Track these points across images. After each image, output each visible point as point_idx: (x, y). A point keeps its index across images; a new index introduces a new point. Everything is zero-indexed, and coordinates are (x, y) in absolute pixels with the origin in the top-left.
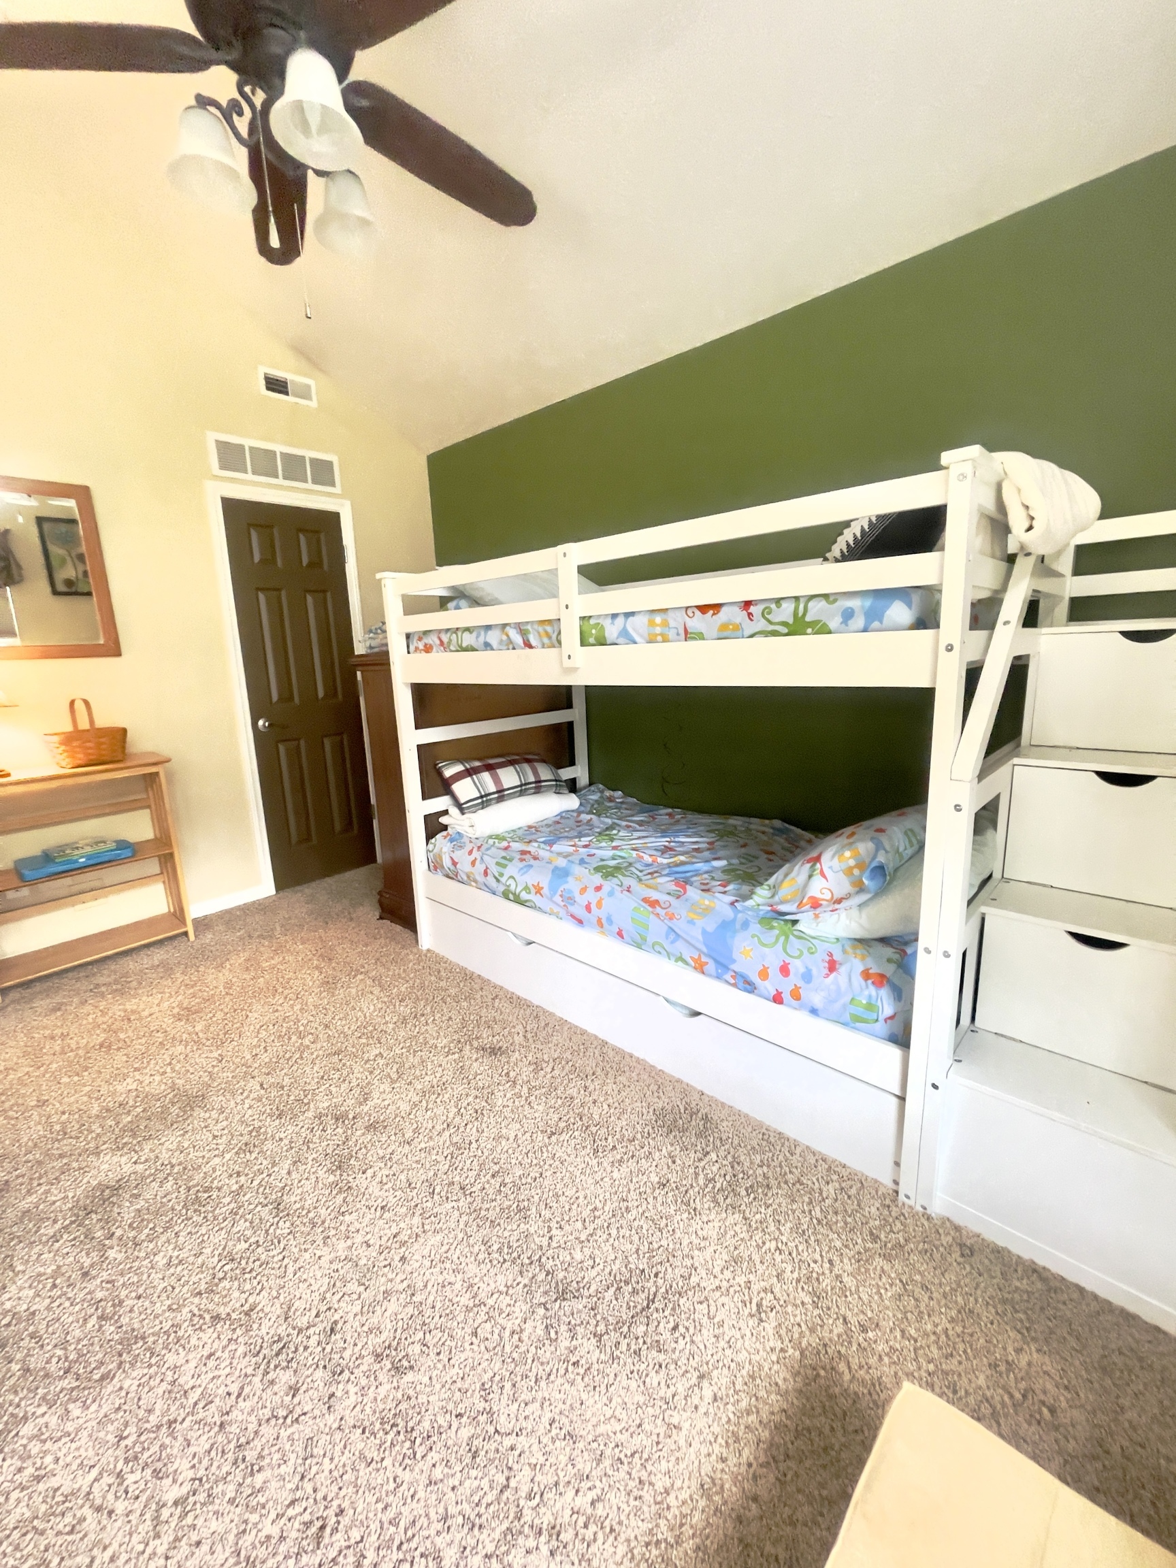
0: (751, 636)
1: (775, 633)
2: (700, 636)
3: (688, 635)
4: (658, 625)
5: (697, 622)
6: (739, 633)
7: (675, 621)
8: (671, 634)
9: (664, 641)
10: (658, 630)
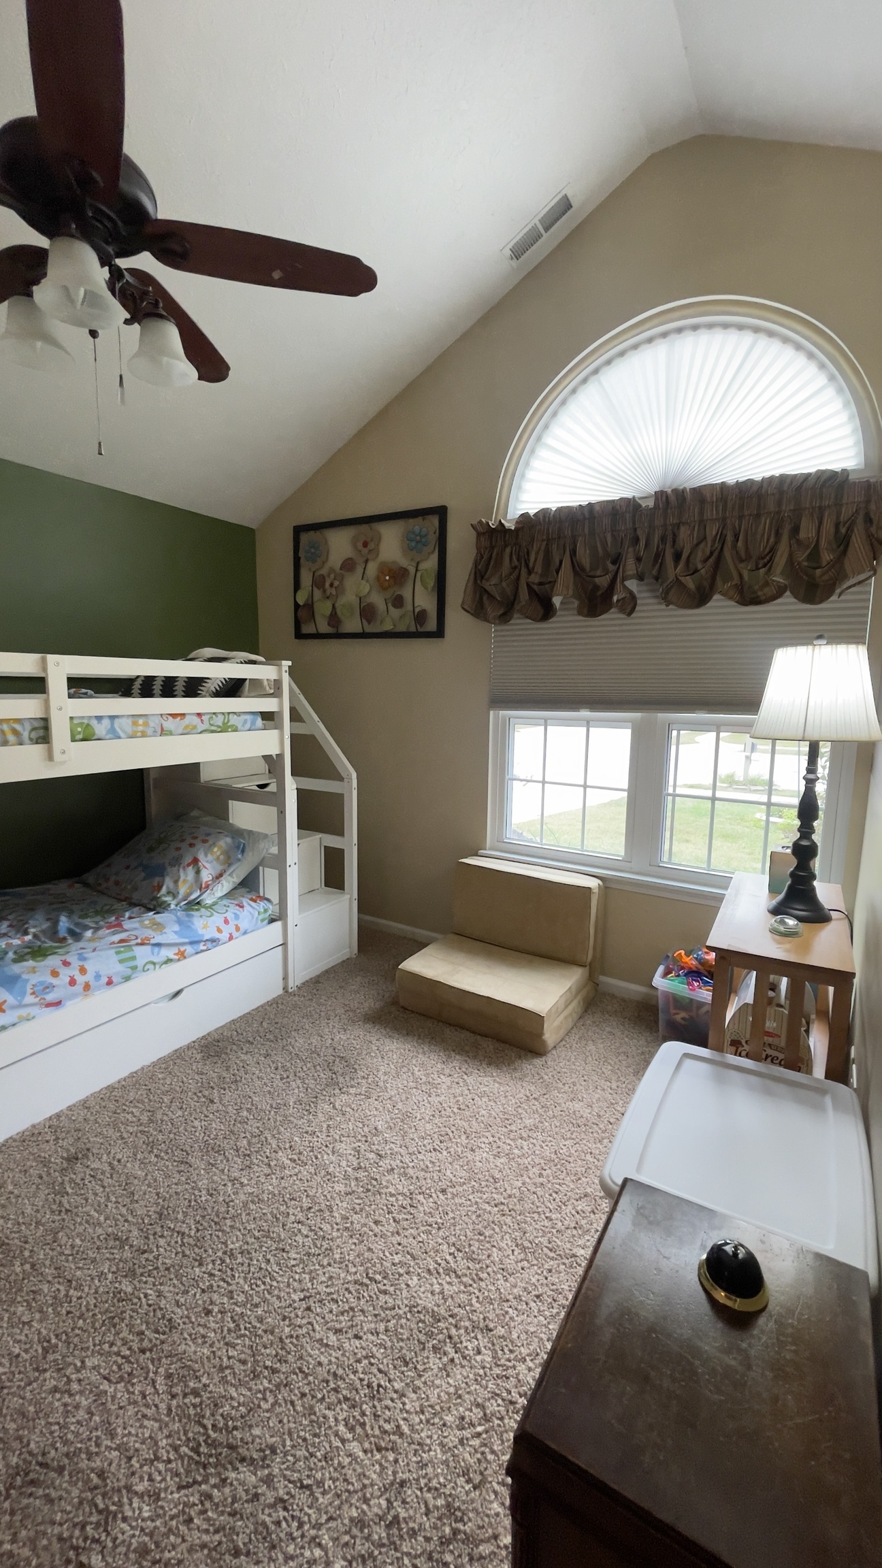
0: (200, 733)
1: (213, 732)
2: (171, 733)
3: (163, 732)
4: (140, 725)
5: (170, 724)
6: (194, 731)
7: (154, 723)
8: (150, 731)
9: (142, 736)
10: (140, 728)
